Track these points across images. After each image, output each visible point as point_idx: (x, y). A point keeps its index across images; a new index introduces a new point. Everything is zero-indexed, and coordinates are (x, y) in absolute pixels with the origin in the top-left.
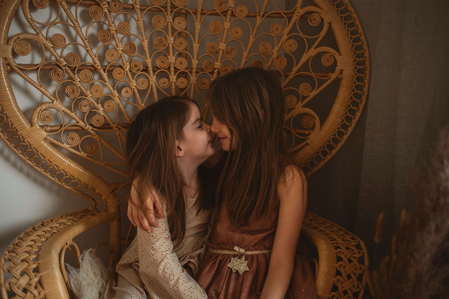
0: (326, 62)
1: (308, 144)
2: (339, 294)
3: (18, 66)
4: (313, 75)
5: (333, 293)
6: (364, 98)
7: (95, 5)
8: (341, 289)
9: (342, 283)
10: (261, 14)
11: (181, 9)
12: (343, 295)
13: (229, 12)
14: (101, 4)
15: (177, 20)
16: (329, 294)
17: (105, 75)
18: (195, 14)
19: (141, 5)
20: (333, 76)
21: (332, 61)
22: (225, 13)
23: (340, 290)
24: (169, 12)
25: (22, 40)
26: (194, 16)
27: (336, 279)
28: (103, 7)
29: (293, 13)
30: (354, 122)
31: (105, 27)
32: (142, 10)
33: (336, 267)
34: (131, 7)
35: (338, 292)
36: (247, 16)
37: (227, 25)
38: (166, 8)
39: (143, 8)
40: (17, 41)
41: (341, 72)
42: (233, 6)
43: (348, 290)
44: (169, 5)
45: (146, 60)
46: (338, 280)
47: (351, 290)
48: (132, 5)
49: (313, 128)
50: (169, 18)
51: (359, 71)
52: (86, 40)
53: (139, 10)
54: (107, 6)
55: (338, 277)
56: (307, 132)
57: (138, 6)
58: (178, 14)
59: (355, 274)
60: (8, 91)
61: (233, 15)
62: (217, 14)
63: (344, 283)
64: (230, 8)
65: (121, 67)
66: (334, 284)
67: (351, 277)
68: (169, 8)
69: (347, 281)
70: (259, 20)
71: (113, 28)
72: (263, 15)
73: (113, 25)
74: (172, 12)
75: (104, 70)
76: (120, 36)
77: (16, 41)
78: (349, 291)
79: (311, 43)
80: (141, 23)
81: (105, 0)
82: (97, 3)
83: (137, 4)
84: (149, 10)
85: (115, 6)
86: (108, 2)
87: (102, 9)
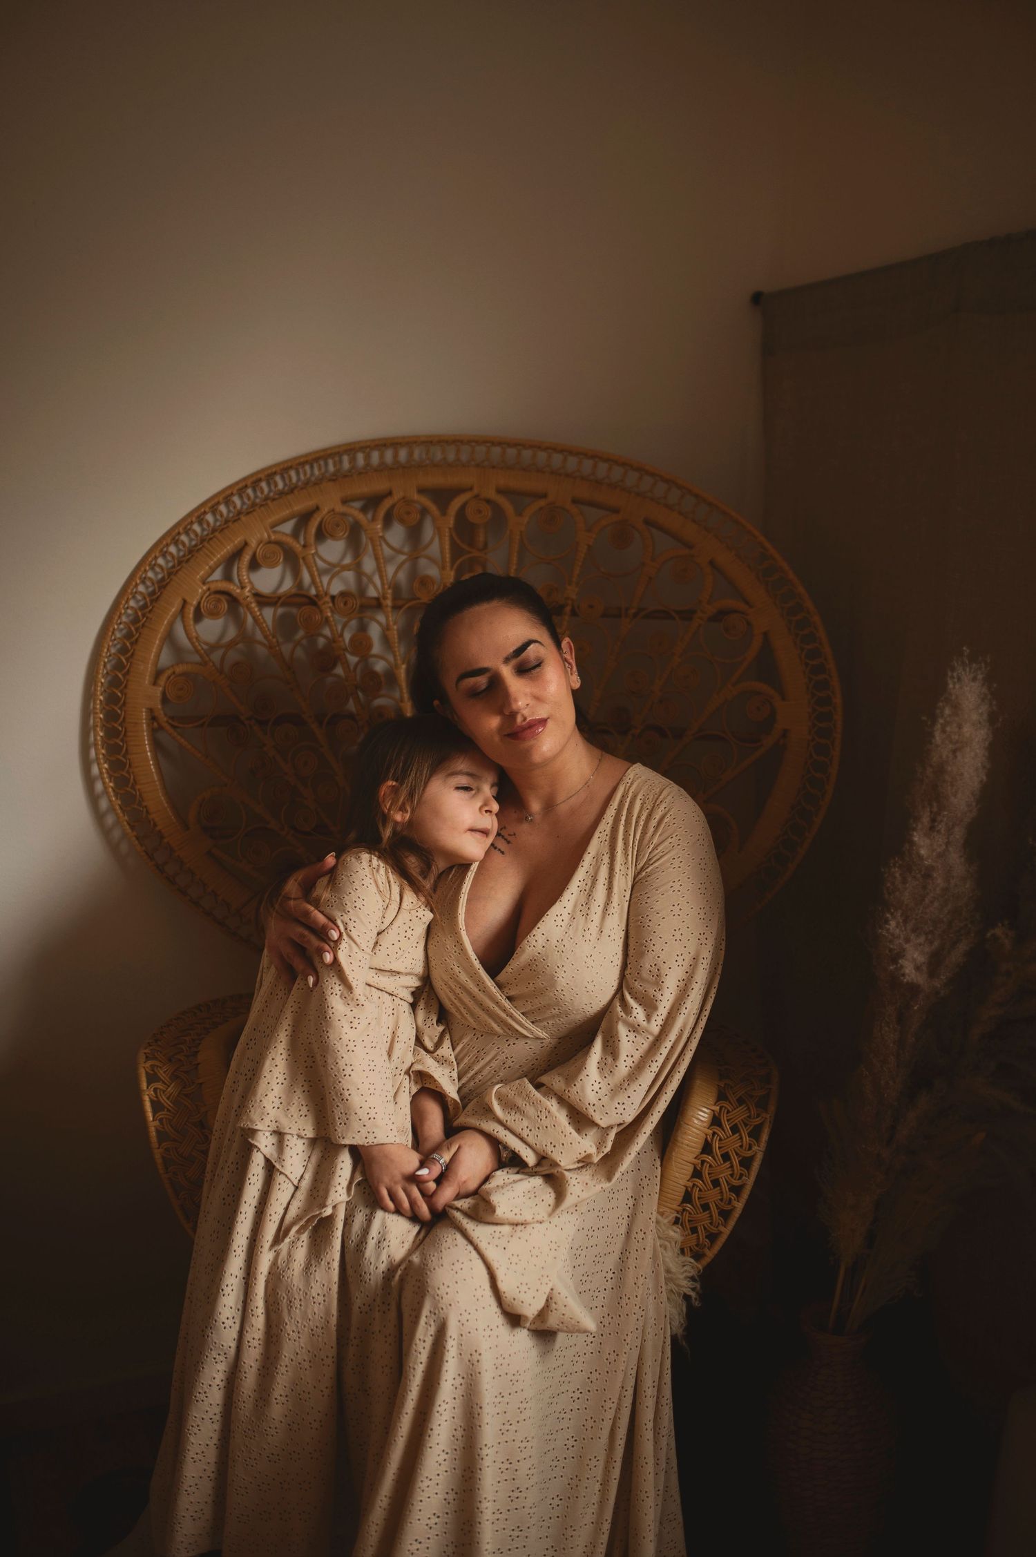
0: (754, 712)
2: (715, 1159)
3: (170, 721)
4: (730, 737)
5: (705, 1157)
7: (309, 604)
10: (633, 611)
12: (722, 1162)
13: (568, 609)
14: (320, 603)
16: (697, 1159)
17: (321, 734)
19: (394, 599)
20: (768, 742)
21: (767, 711)
25: (180, 675)
27: (710, 1132)
28: (323, 607)
29: (694, 611)
30: (809, 836)
32: (396, 608)
33: (713, 1111)
34: (374, 603)
35: (712, 1155)
36: (605, 616)
39: (398, 604)
40: (171, 678)
41: (784, 733)
42: (574, 597)
43: (730, 1154)
45: (402, 704)
46: (715, 1134)
48: (377, 599)
51: (820, 733)
52: (290, 668)
53: (389, 609)
54: (331, 605)
57: (389, 602)
59: (746, 1125)
60: (152, 767)
61: (575, 614)
63: (726, 1139)
64: (570, 602)
65: (353, 717)
66: (706, 1140)
67: (738, 1131)
69: (730, 1137)
70: (626, 624)
71: (341, 644)
72: (635, 615)
73: (341, 639)
75: (321, 725)
76: (352, 659)
77: (169, 677)
78: (733, 1155)
79: (728, 672)
80: (394, 634)
81: (326, 594)
82: (312, 602)
83: (385, 598)
84: (409, 608)
85: (345, 604)
86: (333, 598)
87: (321, 611)
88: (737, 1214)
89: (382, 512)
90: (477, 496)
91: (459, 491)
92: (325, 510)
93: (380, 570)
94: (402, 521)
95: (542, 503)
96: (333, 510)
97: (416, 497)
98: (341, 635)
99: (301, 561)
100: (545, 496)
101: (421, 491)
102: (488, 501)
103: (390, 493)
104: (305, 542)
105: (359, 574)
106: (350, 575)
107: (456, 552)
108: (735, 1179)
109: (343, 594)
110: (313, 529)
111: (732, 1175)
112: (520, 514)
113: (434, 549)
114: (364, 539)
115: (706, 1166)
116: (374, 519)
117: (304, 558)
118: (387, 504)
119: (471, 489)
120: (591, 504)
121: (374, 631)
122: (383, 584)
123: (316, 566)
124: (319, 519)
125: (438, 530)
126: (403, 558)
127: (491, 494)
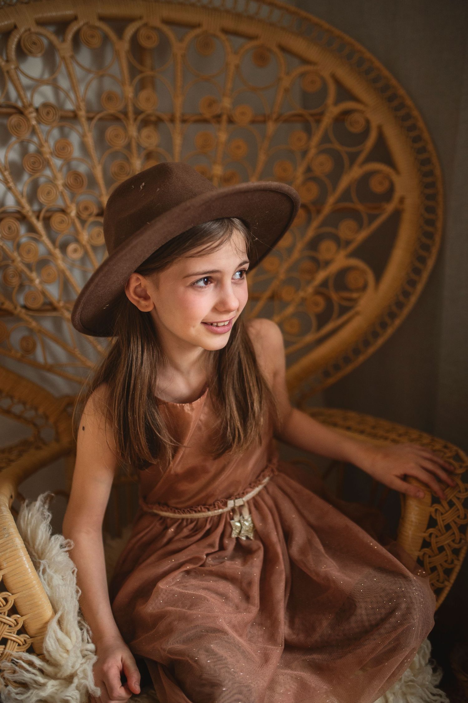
0: (377, 187)
1: (357, 313)
2: (439, 530)
4: (360, 207)
5: (431, 530)
6: (438, 238)
7: (15, 113)
8: (442, 522)
9: (442, 514)
10: (275, 116)
11: (149, 115)
12: (445, 531)
13: (224, 118)
14: (26, 112)
15: (145, 132)
16: (425, 532)
17: (39, 225)
18: (172, 120)
19: (88, 111)
20: (390, 208)
21: (386, 185)
22: (218, 118)
23: (441, 524)
24: (131, 121)
26: (169, 125)
27: (433, 510)
28: (29, 116)
29: (322, 114)
30: (425, 275)
31: (32, 148)
32: (90, 119)
34: (71, 115)
35: (437, 527)
36: (253, 122)
37: (223, 137)
38: (125, 113)
39: (91, 115)
41: (402, 200)
42: (230, 107)
43: (451, 524)
44: (130, 109)
45: (101, 199)
46: (436, 510)
47: (455, 523)
48: (73, 112)
49: (364, 288)
50: (133, 131)
51: (429, 197)
52: (6, 170)
53: (83, 120)
54: (34, 114)
55: (437, 506)
56: (355, 295)
57: (82, 113)
58: (145, 123)
59: (458, 499)
61: (230, 121)
62: (205, 121)
63: (445, 513)
64: (226, 111)
65: (63, 211)
66: (431, 517)
67: (454, 504)
68: (131, 115)
69: (449, 511)
70: (271, 127)
71: (46, 150)
72: (277, 119)
73: (46, 144)
74: (135, 119)
75: (38, 218)
76: (57, 162)
78: (453, 525)
79: (353, 158)
80: (90, 140)
81: (31, 105)
82: (20, 112)
83: (80, 109)
84: (101, 119)
85: (48, 113)
86: (37, 110)
87: (28, 120)
88: (457, 569)
89: (70, 36)
90: (146, 25)
91: (131, 20)
92: (22, 30)
93: (74, 87)
94: (88, 43)
95: (198, 31)
96: (29, 30)
97: (98, 24)
98: (46, 141)
99: (6, 74)
100: (199, 25)
101: (102, 18)
102: (155, 28)
103: (75, 18)
104: (7, 57)
105: (57, 88)
106: (47, 90)
107: (133, 72)
108: (456, 543)
109: (46, 105)
110: (13, 46)
111: (453, 541)
112: (181, 40)
113: (115, 69)
114: (58, 59)
115: (433, 536)
116: (64, 41)
117: (8, 72)
118: (74, 28)
119: (141, 18)
120: (236, 34)
121: (74, 138)
122: (77, 97)
123: (19, 79)
124: (18, 36)
125: (117, 54)
126: (91, 76)
127: (157, 23)
